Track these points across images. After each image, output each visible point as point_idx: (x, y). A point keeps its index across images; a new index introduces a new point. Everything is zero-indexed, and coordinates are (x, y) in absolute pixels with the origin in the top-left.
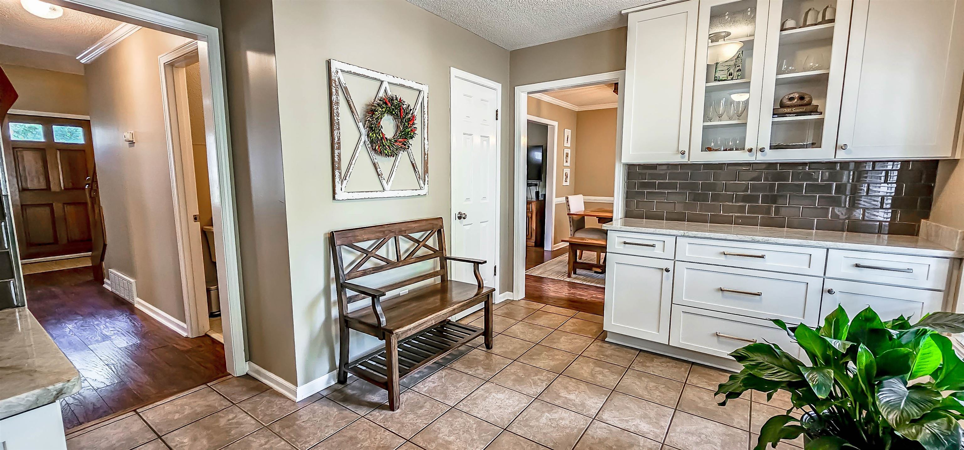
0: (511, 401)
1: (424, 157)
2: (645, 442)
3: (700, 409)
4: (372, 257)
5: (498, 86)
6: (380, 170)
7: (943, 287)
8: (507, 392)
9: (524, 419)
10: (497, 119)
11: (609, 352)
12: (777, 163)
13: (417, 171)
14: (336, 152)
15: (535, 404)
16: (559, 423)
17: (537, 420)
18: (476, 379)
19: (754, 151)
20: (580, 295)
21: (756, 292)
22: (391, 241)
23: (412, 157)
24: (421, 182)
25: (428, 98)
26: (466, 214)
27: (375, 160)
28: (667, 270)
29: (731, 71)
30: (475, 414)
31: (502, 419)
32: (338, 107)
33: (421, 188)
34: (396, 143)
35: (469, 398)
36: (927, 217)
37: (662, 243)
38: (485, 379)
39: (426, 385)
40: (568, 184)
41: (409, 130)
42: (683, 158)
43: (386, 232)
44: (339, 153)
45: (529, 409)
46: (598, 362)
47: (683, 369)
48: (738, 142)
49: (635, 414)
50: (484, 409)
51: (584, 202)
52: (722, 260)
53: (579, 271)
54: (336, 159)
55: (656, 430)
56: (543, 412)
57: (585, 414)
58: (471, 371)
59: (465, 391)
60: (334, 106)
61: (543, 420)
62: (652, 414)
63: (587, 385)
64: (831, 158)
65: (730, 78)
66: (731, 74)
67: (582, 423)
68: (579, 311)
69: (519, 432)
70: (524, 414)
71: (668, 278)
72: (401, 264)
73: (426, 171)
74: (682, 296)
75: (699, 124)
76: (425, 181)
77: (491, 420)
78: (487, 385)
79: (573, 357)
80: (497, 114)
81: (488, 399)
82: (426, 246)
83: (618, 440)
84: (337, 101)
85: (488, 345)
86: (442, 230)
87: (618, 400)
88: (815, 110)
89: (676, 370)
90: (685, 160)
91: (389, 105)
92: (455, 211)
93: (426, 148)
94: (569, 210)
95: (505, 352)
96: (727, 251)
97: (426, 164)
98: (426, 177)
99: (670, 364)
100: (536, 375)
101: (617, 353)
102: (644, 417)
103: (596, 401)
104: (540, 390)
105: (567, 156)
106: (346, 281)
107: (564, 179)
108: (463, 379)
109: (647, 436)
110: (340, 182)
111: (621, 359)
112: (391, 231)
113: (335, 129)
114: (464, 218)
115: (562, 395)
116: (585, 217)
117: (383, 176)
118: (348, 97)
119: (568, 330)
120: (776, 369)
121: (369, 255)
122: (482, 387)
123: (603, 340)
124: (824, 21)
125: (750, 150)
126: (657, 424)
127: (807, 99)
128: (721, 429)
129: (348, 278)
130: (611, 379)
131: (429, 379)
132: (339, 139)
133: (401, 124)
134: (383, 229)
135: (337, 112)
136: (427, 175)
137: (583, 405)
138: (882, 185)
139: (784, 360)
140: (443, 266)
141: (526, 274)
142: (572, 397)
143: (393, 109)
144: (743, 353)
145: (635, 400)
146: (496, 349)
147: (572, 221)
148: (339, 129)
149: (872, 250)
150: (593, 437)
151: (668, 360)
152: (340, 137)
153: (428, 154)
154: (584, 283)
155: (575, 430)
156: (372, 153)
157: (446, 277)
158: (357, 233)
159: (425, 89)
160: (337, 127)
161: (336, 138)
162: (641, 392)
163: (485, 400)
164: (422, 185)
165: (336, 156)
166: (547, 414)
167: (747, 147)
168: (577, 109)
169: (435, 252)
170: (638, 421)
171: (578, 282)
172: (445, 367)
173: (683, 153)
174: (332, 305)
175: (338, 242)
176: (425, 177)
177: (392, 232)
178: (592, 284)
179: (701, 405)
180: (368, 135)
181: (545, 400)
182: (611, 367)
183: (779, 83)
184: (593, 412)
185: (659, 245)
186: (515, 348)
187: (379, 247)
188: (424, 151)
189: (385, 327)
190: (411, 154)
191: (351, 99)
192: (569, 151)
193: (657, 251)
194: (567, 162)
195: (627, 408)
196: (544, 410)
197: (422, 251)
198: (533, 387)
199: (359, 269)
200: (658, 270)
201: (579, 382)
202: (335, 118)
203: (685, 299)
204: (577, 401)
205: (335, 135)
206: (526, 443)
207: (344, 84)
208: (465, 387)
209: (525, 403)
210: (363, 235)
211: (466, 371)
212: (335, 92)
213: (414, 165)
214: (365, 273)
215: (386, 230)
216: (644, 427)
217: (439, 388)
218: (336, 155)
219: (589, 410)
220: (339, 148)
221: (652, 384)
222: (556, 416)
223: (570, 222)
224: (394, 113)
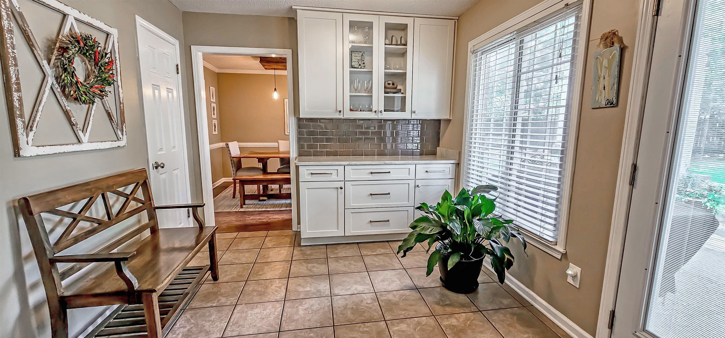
0: (267, 311)
1: (120, 107)
2: (366, 296)
3: (377, 267)
4: (82, 220)
5: (177, 43)
6: (74, 119)
7: (454, 177)
8: (259, 306)
9: (288, 317)
10: (178, 73)
11: (308, 252)
12: (382, 120)
13: (114, 121)
14: (15, 95)
15: (288, 304)
16: (312, 309)
17: (297, 313)
18: (224, 307)
19: (377, 112)
20: (260, 219)
21: (387, 193)
22: (99, 200)
23: (108, 105)
24: (120, 133)
25: (118, 43)
26: (164, 163)
27: (67, 107)
28: (341, 188)
29: (360, 63)
30: (246, 333)
31: (272, 326)
32: (12, 36)
33: (118, 139)
34: (92, 89)
35: (231, 324)
36: (439, 146)
37: (336, 171)
38: (233, 304)
39: (177, 332)
40: (216, 133)
41: (107, 75)
42: (340, 115)
43: (93, 190)
44: (19, 97)
45: (286, 310)
46: (307, 261)
47: (355, 248)
48: (367, 106)
49: (351, 283)
50: (251, 326)
51: (239, 147)
52: (370, 177)
53: (247, 202)
54: (16, 104)
55: (367, 287)
56: (297, 307)
57: (324, 296)
58: (214, 303)
59: (222, 320)
60: (7, 34)
61: (301, 312)
62: (359, 279)
63: (311, 278)
64: (409, 117)
65: (360, 67)
66: (360, 65)
67: (326, 302)
68: (268, 231)
69: (291, 328)
70: (285, 314)
71: (341, 192)
72: (114, 222)
73: (123, 122)
74: (351, 203)
75: (347, 94)
76: (123, 132)
77: (264, 330)
78: (238, 308)
79: (288, 263)
80: (177, 69)
81: (248, 318)
82: (135, 199)
83: (353, 302)
84: (10, 28)
85: (215, 278)
86: (147, 180)
87: (336, 279)
88: (399, 91)
89: (352, 250)
90: (341, 117)
91: (82, 45)
92: (151, 162)
93: (121, 96)
94: (230, 154)
95: (233, 278)
96: (373, 171)
97: (122, 113)
98: (124, 127)
99: (347, 248)
100: (272, 285)
101: (314, 251)
102: (356, 283)
103: (324, 285)
104: (283, 294)
105: (214, 109)
106: (55, 255)
107: (214, 129)
108: (211, 312)
109: (365, 292)
110: (25, 134)
111: (319, 254)
112: (98, 188)
113: (10, 64)
114: (163, 167)
115: (300, 290)
116: (241, 159)
117: (78, 126)
118: (25, 25)
119: (270, 246)
120: (432, 228)
121: (78, 219)
122: (235, 311)
123: (300, 245)
124: (401, 44)
125: (375, 112)
126: (364, 283)
127: (395, 85)
128: (393, 272)
129: (57, 251)
130: (322, 269)
131: (177, 326)
132: (18, 79)
133: (95, 68)
134: (89, 187)
135: (12, 43)
136: (125, 125)
137: (319, 291)
138: (411, 131)
139: (433, 222)
140: (152, 217)
141: (215, 212)
142: (308, 289)
143: (87, 50)
144: (415, 224)
145: (345, 275)
146: (222, 277)
147: (233, 162)
148: (16, 65)
149: (431, 163)
150: (339, 307)
151: (344, 245)
152: (18, 75)
153: (123, 103)
154: (257, 210)
155: (326, 308)
156: (62, 98)
157: (157, 226)
158: (60, 195)
159: (114, 32)
160: (13, 63)
161: (14, 76)
162: (344, 269)
163: (246, 319)
164: (121, 136)
165: (15, 100)
166: (300, 307)
167: (374, 110)
168: (217, 71)
169: (143, 204)
170: (355, 286)
171: (251, 210)
172: (184, 310)
173: (340, 112)
174: (28, 291)
175: (35, 209)
176: (122, 127)
177: (100, 189)
178: (263, 210)
179: (377, 264)
180: (57, 78)
181: (292, 299)
182: (317, 260)
183: (386, 75)
184: (328, 292)
185: (334, 172)
186: (238, 272)
187: (87, 207)
188: (120, 100)
189: (139, 289)
190: (106, 102)
191: (30, 29)
192: (215, 105)
193: (334, 177)
194: (214, 114)
195: (344, 281)
196: (297, 305)
197: (133, 205)
198: (277, 294)
199: (70, 237)
200: (334, 189)
201: (305, 278)
202: (9, 50)
203: (353, 205)
204: (313, 290)
205: (12, 72)
206: (301, 332)
207: (17, 8)
208: (221, 317)
209: (280, 307)
210: (67, 197)
211: (209, 305)
212: (6, 16)
213: (111, 114)
214: (77, 240)
215: (93, 188)
216: (360, 288)
217: (194, 329)
218: (15, 98)
219: (324, 292)
220: (19, 90)
221: (347, 263)
222: (306, 306)
223: (232, 164)
224: (88, 54)
